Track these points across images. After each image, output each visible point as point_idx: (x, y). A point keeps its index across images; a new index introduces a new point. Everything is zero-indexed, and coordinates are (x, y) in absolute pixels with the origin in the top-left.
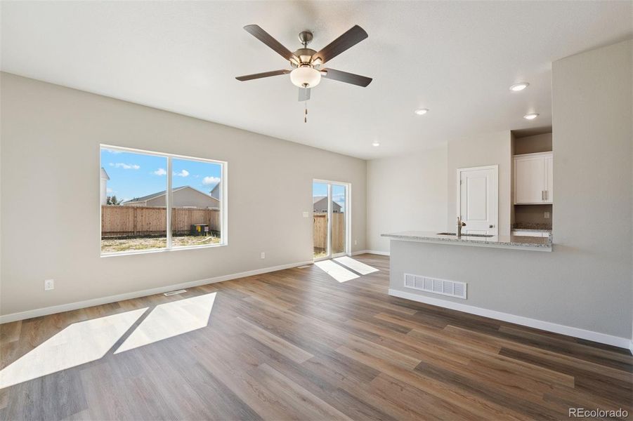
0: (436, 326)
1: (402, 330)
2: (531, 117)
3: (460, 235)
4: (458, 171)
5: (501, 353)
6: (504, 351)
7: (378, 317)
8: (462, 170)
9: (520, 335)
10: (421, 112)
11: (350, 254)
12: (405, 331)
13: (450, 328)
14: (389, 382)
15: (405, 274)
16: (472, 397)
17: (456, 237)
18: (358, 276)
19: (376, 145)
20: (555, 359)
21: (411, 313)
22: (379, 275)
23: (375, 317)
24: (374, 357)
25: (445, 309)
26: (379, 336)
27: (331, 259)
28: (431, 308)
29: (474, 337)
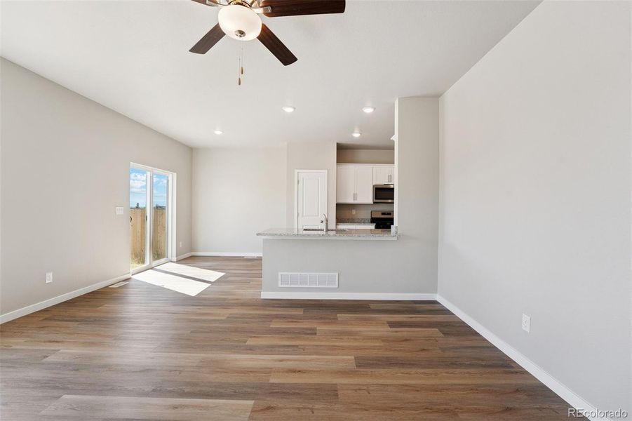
0: (330, 319)
1: (309, 332)
2: (356, 135)
3: (327, 230)
4: (296, 171)
5: (391, 327)
6: (392, 324)
7: (275, 325)
8: (298, 171)
9: (385, 308)
10: (289, 110)
11: (175, 259)
12: (313, 332)
13: (341, 316)
14: (352, 390)
15: (280, 274)
16: (413, 371)
17: (324, 233)
18: (208, 285)
19: (218, 133)
20: (418, 319)
21: (299, 312)
22: (230, 279)
23: (271, 326)
24: (314, 371)
25: (322, 300)
26: (297, 346)
27: (152, 268)
28: (310, 302)
29: (365, 319)
